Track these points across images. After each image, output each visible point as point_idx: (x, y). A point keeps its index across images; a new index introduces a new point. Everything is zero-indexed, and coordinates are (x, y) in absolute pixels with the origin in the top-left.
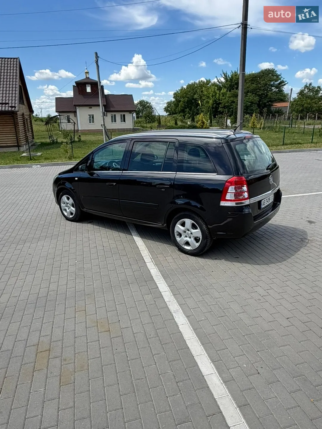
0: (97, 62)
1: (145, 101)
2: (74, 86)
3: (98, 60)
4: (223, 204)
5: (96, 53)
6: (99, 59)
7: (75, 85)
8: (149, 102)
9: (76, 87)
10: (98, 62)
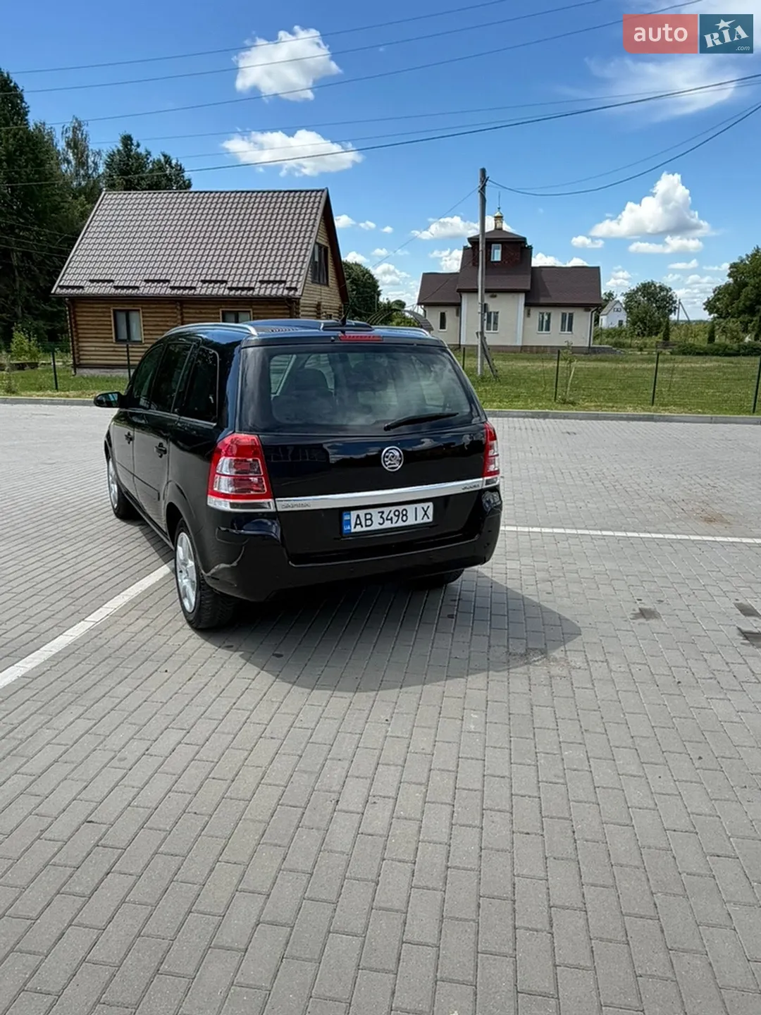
1: (657, 285)
2: (465, 248)
3: (485, 185)
7: (470, 246)
8: (668, 286)
9: (470, 250)
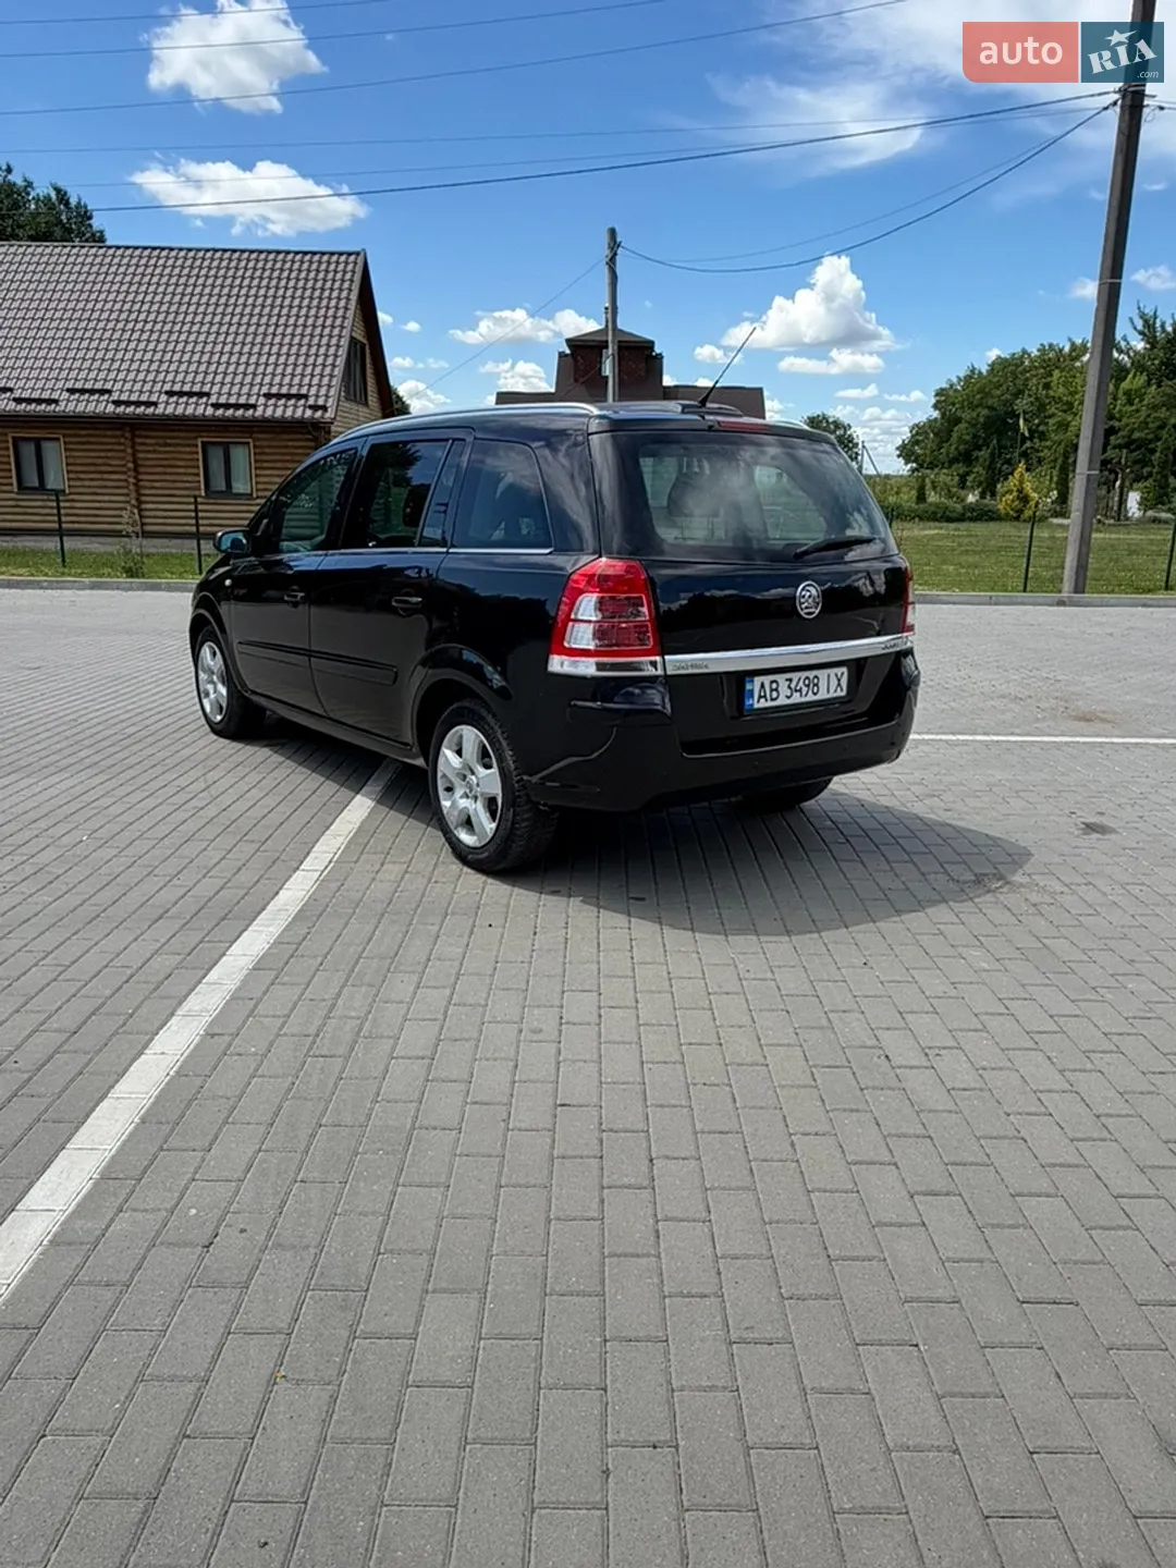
0: (612, 262)
1: (831, 420)
2: (562, 355)
3: (615, 254)
4: (558, 664)
5: (613, 232)
6: (620, 251)
7: (568, 351)
8: (846, 422)
9: (570, 359)
10: (614, 264)
